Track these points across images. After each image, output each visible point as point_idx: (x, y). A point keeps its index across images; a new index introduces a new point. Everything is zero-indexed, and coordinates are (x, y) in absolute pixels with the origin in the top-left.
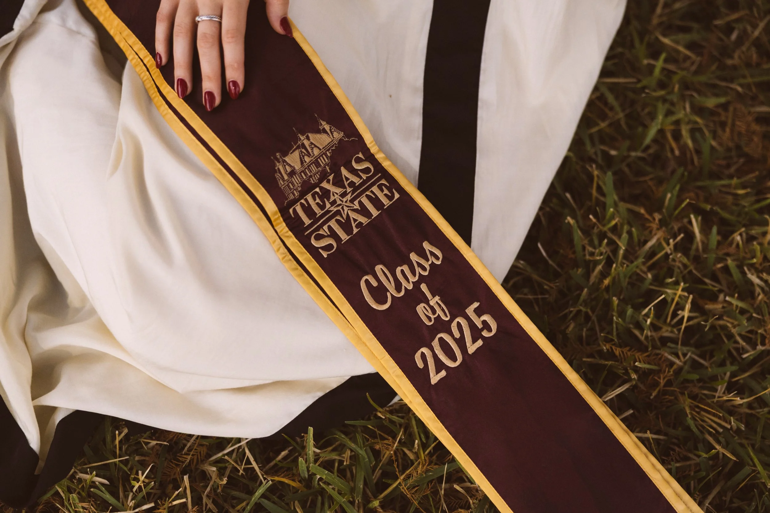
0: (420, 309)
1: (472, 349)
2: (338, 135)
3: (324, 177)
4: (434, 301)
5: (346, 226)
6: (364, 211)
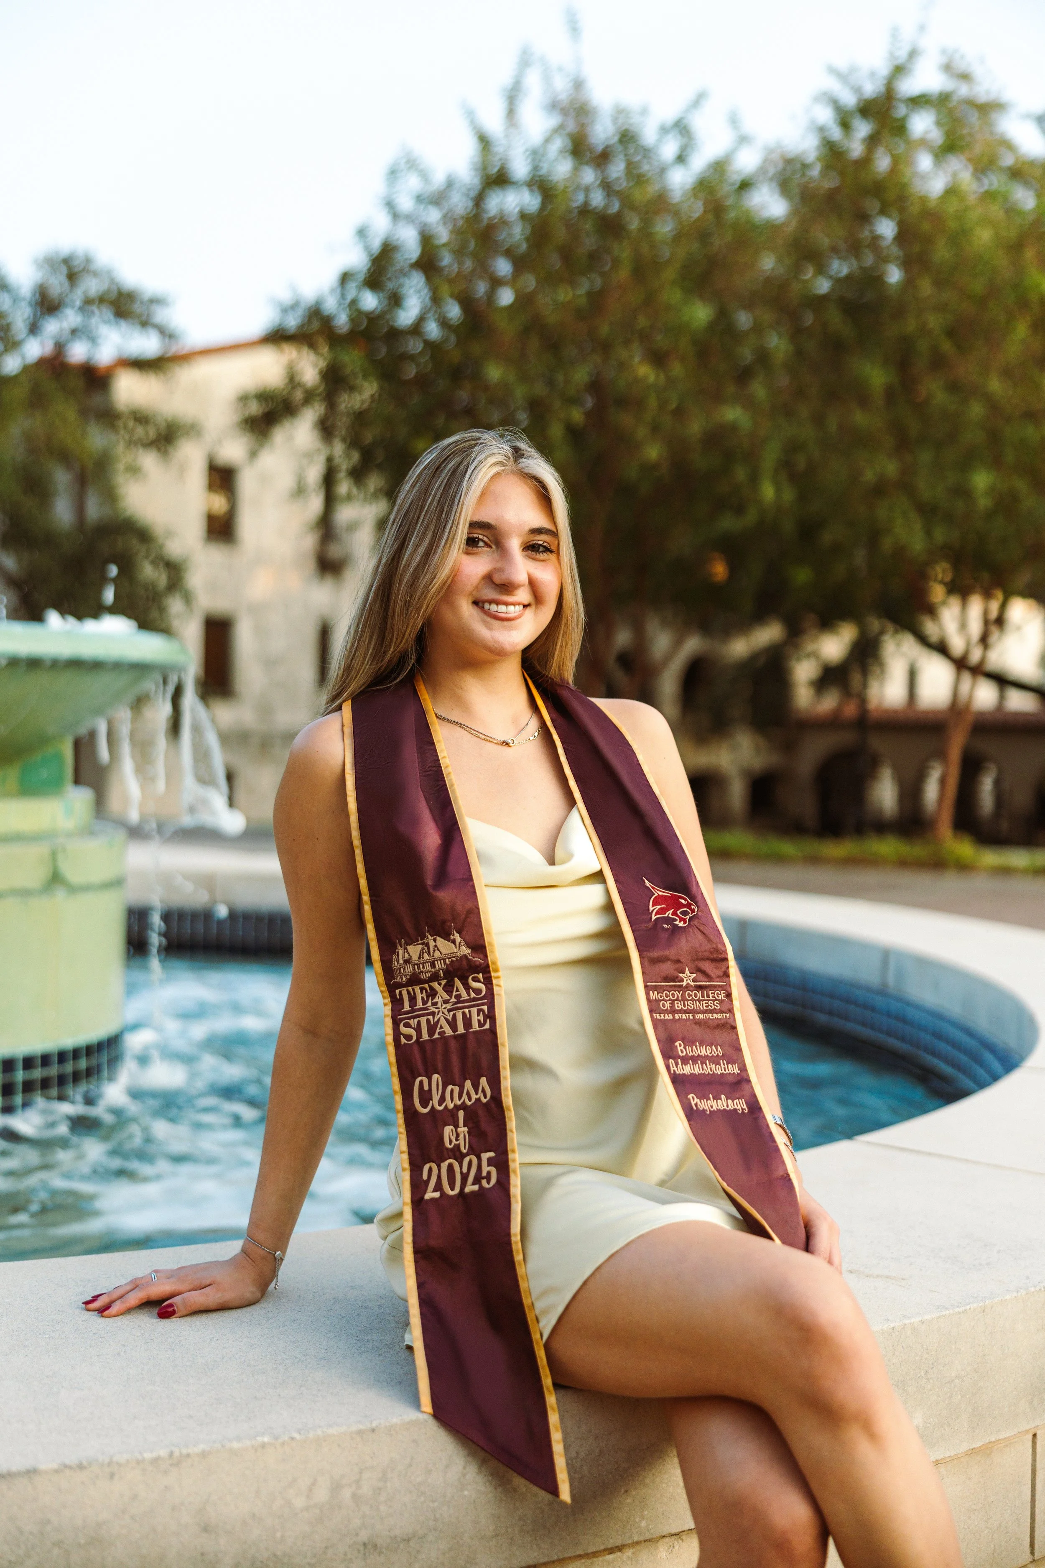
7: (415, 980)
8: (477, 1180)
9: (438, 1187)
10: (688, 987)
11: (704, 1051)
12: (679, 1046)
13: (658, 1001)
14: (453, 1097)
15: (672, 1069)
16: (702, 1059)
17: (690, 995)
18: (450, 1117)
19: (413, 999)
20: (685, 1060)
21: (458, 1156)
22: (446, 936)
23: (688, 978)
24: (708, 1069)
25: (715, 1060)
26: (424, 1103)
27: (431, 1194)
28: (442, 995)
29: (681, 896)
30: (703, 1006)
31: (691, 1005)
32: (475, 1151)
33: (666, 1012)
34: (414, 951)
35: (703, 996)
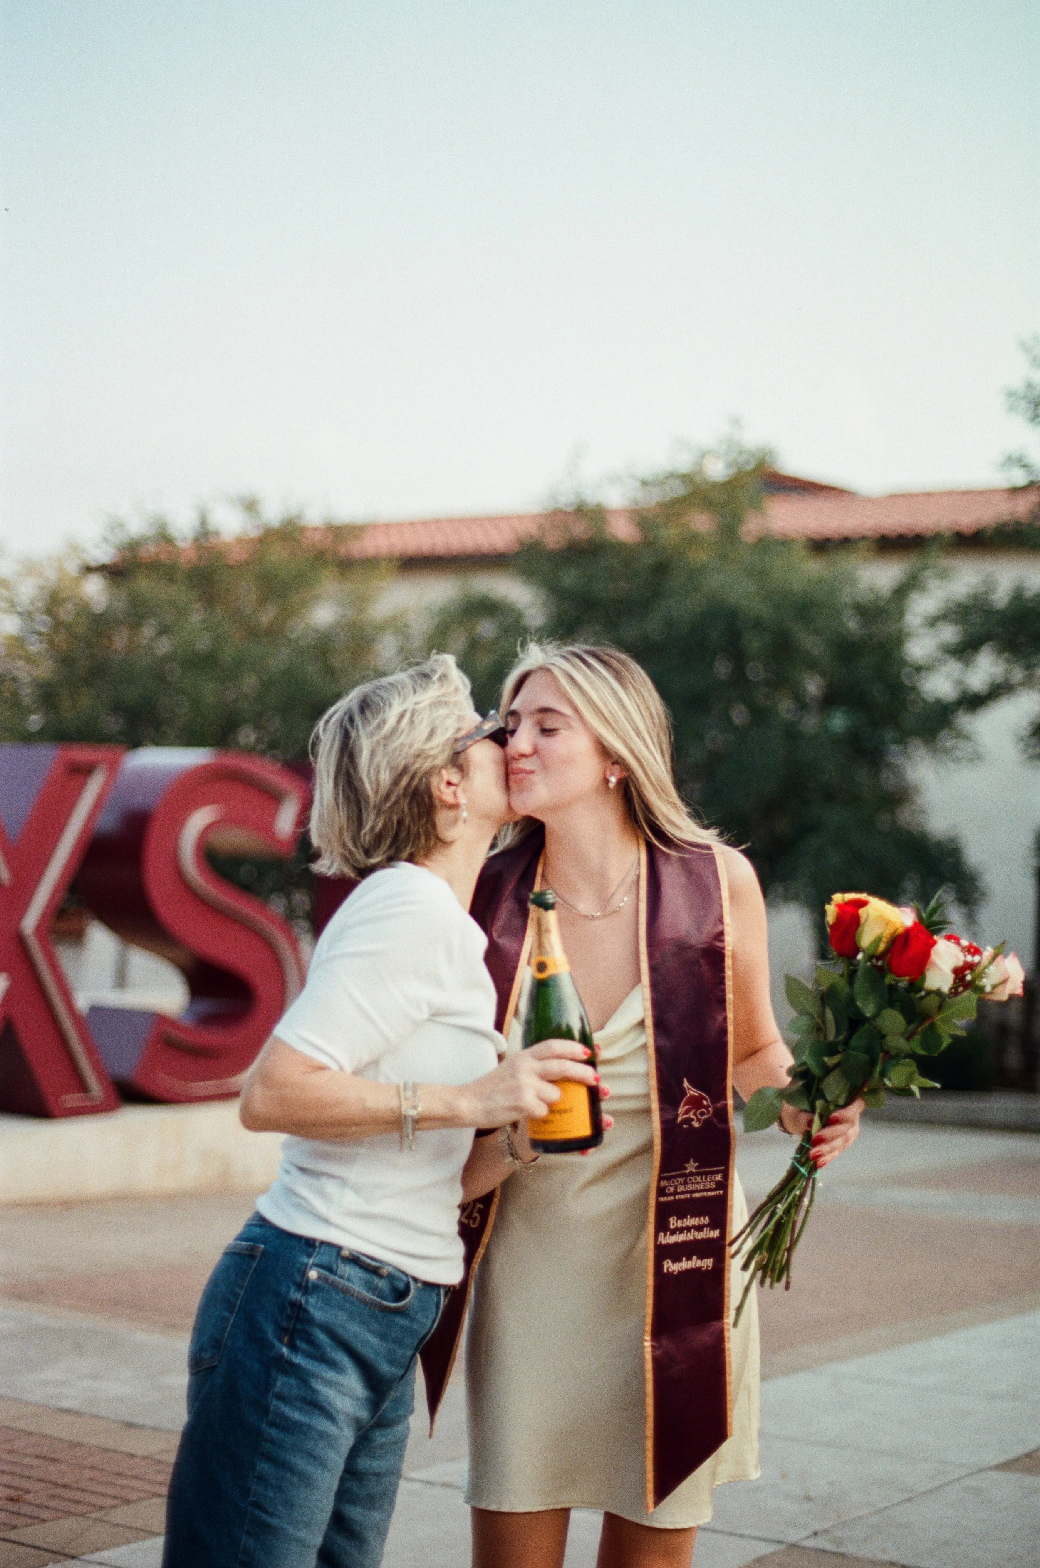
10: (691, 1174)
11: (692, 1222)
12: (671, 1220)
13: (665, 1187)
15: (659, 1240)
16: (689, 1229)
17: (690, 1180)
20: (673, 1232)
23: (693, 1167)
24: (692, 1235)
29: (704, 1096)
30: (701, 1187)
31: (690, 1187)
33: (670, 1194)
35: (702, 1179)
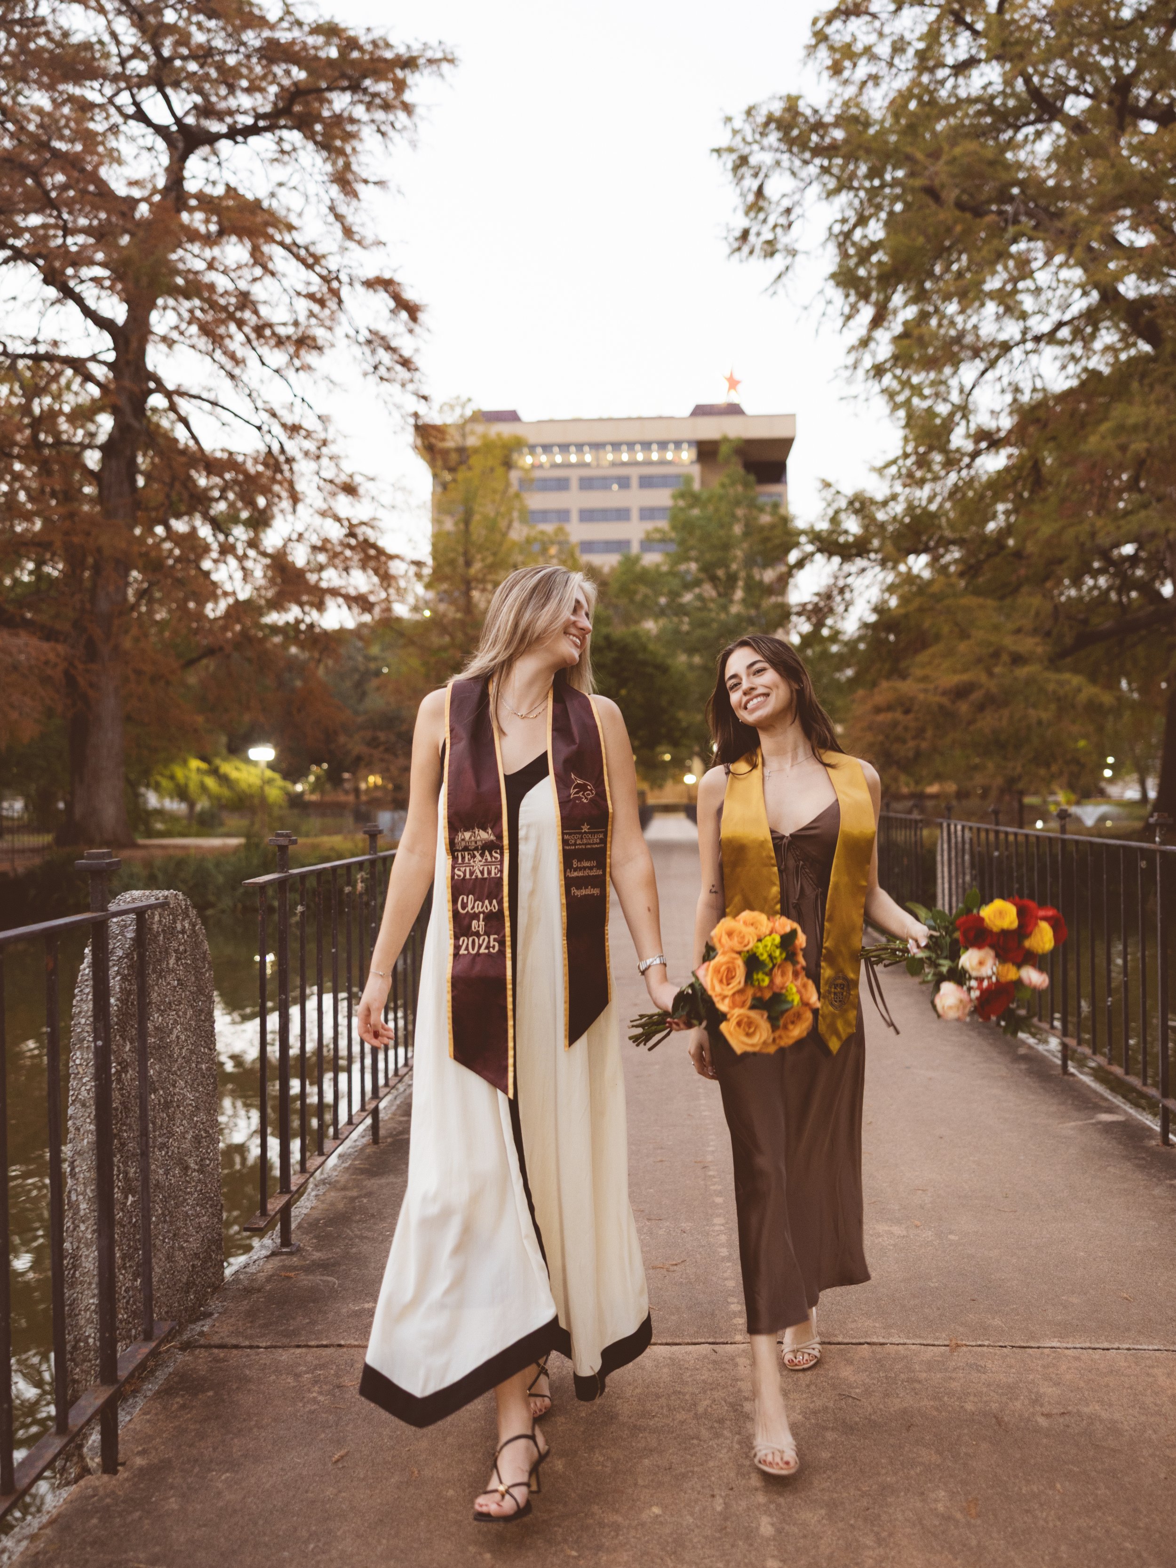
0: (474, 922)
1: (482, 951)
2: (492, 838)
3: (476, 849)
4: (482, 923)
5: (471, 873)
6: (482, 873)
7: (466, 849)
8: (488, 947)
9: (467, 949)
10: (584, 833)
11: (586, 864)
12: (575, 864)
13: (566, 841)
14: (479, 907)
16: (585, 868)
17: (584, 836)
18: (475, 916)
19: (463, 858)
20: (575, 870)
21: (477, 934)
22: (485, 830)
23: (585, 828)
24: (587, 873)
25: (591, 868)
26: (464, 908)
27: (462, 951)
28: (478, 857)
29: (588, 784)
30: (590, 841)
31: (585, 841)
32: (487, 933)
33: (570, 845)
34: (467, 835)
35: (590, 836)
